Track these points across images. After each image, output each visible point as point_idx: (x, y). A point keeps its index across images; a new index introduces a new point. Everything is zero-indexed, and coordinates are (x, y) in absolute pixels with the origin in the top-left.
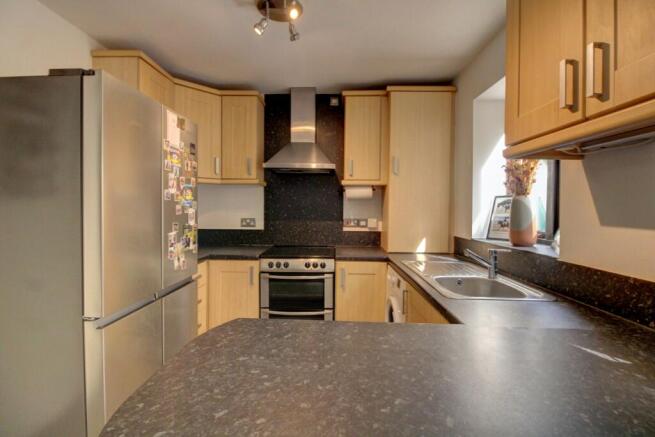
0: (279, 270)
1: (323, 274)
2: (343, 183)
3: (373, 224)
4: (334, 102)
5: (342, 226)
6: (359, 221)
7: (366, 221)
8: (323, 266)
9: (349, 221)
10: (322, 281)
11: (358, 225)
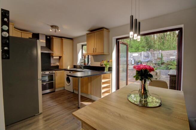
0: (43, 74)
1: (53, 74)
2: (54, 55)
3: (58, 64)
4: (48, 37)
5: (51, 64)
6: (54, 63)
7: (56, 63)
8: (53, 72)
9: (52, 64)
10: (53, 75)
11: (54, 64)
